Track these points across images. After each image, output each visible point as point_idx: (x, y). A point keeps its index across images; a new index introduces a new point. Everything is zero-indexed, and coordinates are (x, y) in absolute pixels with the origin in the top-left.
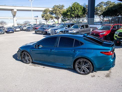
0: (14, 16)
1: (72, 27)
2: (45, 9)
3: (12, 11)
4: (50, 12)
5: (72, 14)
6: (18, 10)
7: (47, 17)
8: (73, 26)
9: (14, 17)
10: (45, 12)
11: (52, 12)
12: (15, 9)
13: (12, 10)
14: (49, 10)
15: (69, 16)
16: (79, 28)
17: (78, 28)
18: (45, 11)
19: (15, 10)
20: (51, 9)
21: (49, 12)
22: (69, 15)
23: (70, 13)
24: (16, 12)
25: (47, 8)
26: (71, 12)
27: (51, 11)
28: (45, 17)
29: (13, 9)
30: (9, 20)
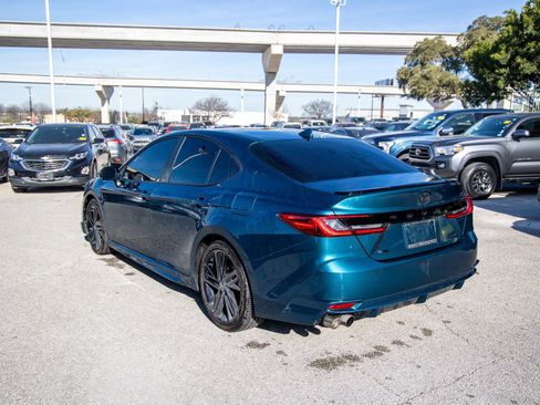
0: (270, 75)
1: (476, 127)
2: (421, 38)
3: (263, 52)
4: (447, 55)
5: (519, 60)
6: (288, 50)
7: (424, 84)
8: (480, 123)
9: (267, 84)
10: (419, 55)
11: (457, 55)
12: (277, 43)
13: (263, 48)
14: (440, 43)
15: (502, 71)
16: (504, 135)
17: (495, 136)
18: (417, 51)
19: (277, 50)
20: (452, 42)
21: (442, 54)
22: (504, 63)
23: (507, 51)
24: (279, 56)
25: (431, 38)
26: (514, 45)
27: (454, 49)
28: (411, 81)
29: (269, 46)
30: (242, 93)
